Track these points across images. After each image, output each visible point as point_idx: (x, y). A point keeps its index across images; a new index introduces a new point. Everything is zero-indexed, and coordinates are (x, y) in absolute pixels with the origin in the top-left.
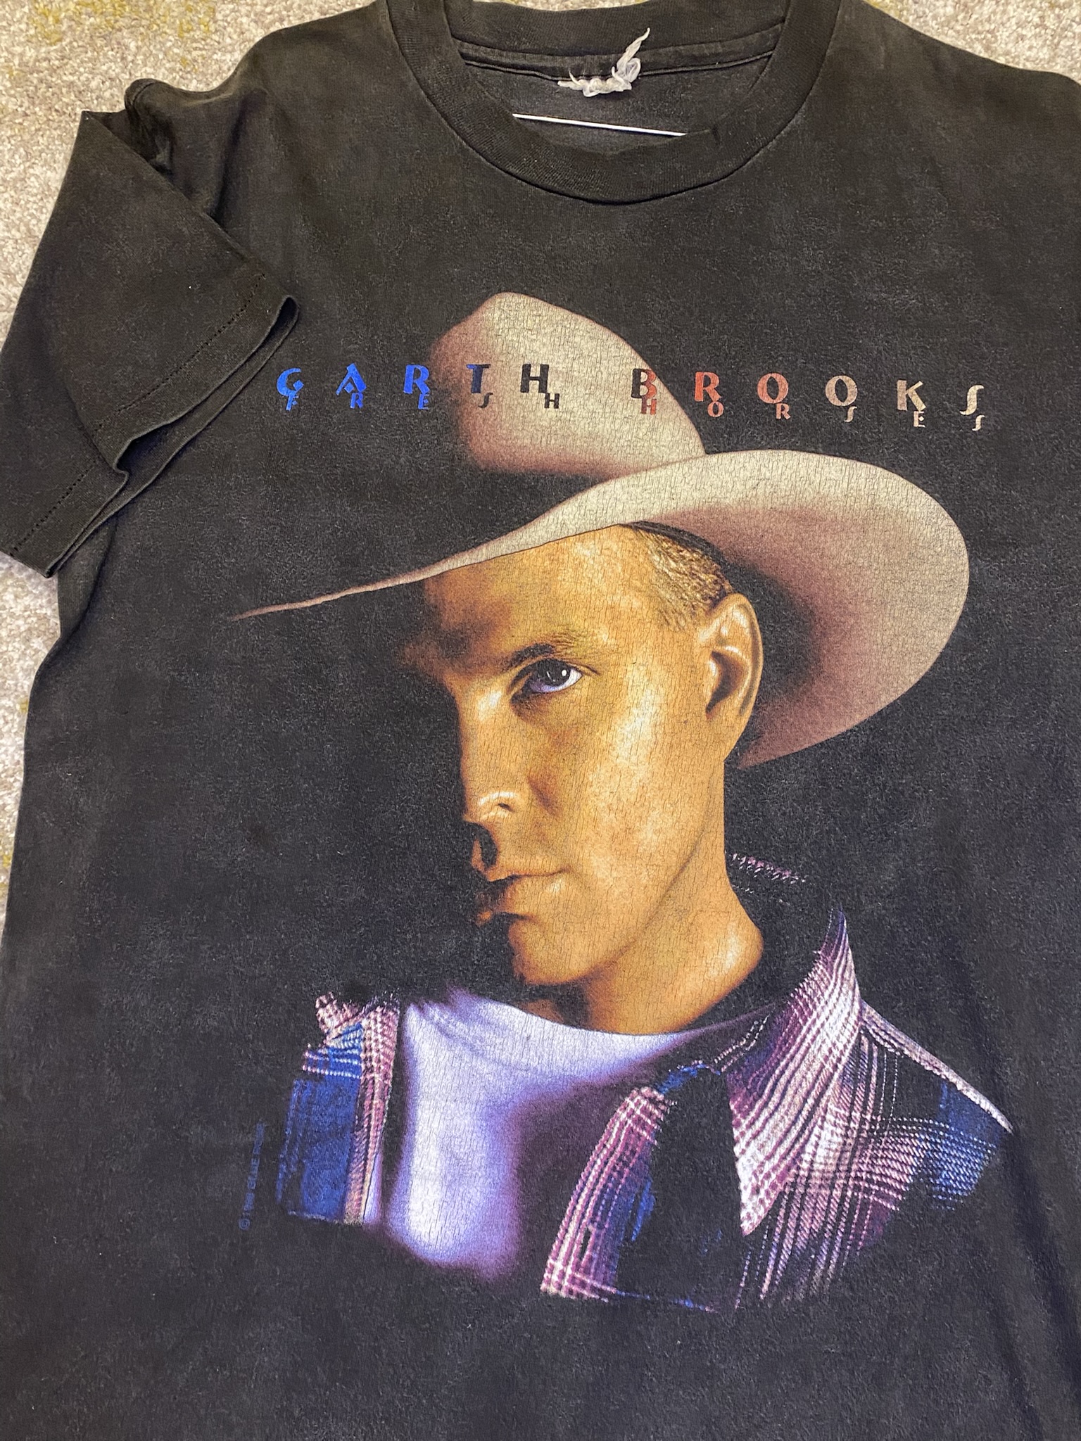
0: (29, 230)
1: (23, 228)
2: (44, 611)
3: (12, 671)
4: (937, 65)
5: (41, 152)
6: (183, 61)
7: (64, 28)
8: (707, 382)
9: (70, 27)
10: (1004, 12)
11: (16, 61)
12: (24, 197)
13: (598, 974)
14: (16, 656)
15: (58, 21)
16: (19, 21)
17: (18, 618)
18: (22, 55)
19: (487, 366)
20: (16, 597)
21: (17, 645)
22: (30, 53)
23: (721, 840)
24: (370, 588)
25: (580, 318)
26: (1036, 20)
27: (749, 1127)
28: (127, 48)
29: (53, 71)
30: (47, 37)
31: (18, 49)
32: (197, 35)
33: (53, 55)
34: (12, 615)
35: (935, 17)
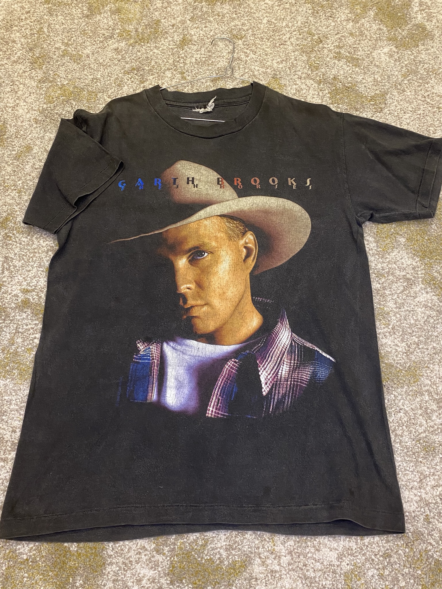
0: (45, 149)
1: (44, 149)
2: (52, 245)
3: (43, 261)
4: (292, 104)
5: (48, 130)
6: (88, 107)
7: (55, 100)
8: (237, 180)
9: (56, 100)
10: (309, 92)
11: (41, 108)
12: (43, 141)
13: (218, 331)
14: (44, 257)
15: (53, 98)
16: (42, 99)
17: (44, 247)
18: (42, 107)
19: (177, 178)
20: (44, 241)
21: (44, 254)
22: (45, 106)
23: (250, 294)
24: (147, 235)
25: (202, 166)
26: (317, 94)
27: (263, 367)
28: (73, 104)
29: (52, 110)
30: (49, 102)
31: (41, 105)
32: (92, 101)
33: (52, 106)
34: (43, 247)
35: (291, 93)
